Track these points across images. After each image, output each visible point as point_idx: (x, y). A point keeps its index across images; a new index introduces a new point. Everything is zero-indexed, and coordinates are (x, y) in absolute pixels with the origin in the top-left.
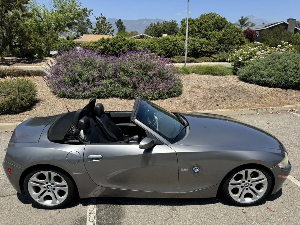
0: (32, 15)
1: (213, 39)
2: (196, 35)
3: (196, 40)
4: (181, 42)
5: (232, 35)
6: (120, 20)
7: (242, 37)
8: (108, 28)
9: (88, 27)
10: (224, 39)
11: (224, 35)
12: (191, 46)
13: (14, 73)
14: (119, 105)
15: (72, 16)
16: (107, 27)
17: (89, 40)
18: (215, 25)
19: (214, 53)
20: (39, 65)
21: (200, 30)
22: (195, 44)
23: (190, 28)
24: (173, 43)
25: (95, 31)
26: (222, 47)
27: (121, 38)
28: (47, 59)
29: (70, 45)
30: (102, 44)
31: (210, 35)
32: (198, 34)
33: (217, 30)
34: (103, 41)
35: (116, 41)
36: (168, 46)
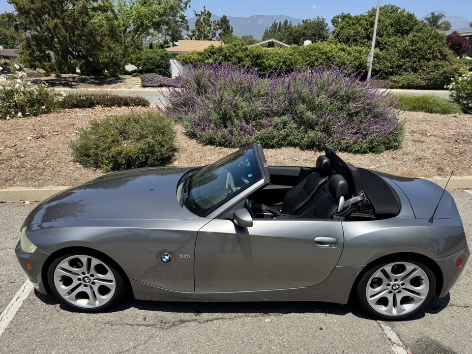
0: (107, 8)
1: (391, 51)
2: (361, 43)
3: (364, 51)
4: (338, 53)
5: (426, 43)
6: (225, 17)
7: (444, 47)
8: (214, 29)
9: (182, 29)
10: (412, 50)
11: (413, 43)
12: (355, 60)
13: (106, 100)
14: (305, 160)
15: (161, 11)
16: (212, 28)
17: (190, 50)
18: (395, 26)
19: (392, 74)
20: (115, 88)
21: (370, 34)
22: (361, 58)
23: (353, 32)
24: (326, 56)
25: (194, 35)
26: (408, 64)
27: (241, 45)
28: (125, 79)
29: (162, 56)
30: (210, 56)
31: (386, 43)
32: (366, 41)
33: (399, 35)
34: (213, 50)
35: (234, 51)
36: (316, 60)
